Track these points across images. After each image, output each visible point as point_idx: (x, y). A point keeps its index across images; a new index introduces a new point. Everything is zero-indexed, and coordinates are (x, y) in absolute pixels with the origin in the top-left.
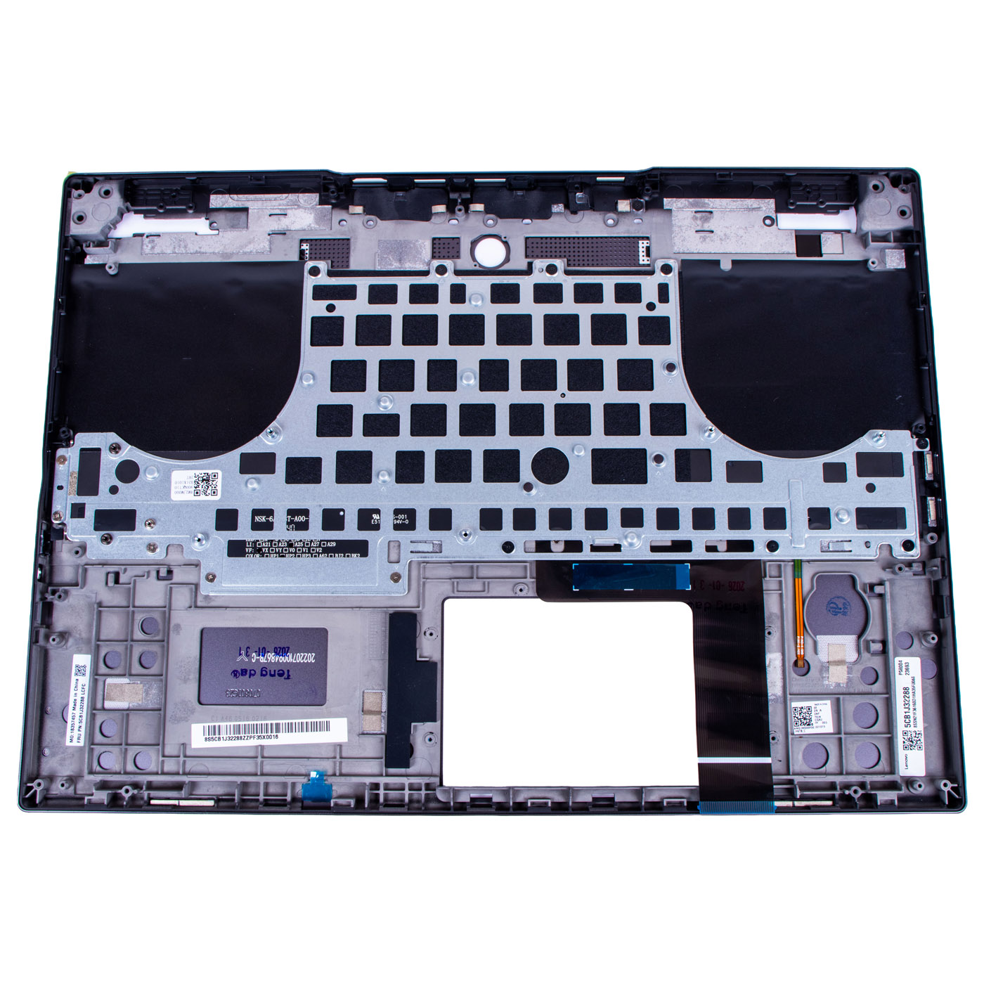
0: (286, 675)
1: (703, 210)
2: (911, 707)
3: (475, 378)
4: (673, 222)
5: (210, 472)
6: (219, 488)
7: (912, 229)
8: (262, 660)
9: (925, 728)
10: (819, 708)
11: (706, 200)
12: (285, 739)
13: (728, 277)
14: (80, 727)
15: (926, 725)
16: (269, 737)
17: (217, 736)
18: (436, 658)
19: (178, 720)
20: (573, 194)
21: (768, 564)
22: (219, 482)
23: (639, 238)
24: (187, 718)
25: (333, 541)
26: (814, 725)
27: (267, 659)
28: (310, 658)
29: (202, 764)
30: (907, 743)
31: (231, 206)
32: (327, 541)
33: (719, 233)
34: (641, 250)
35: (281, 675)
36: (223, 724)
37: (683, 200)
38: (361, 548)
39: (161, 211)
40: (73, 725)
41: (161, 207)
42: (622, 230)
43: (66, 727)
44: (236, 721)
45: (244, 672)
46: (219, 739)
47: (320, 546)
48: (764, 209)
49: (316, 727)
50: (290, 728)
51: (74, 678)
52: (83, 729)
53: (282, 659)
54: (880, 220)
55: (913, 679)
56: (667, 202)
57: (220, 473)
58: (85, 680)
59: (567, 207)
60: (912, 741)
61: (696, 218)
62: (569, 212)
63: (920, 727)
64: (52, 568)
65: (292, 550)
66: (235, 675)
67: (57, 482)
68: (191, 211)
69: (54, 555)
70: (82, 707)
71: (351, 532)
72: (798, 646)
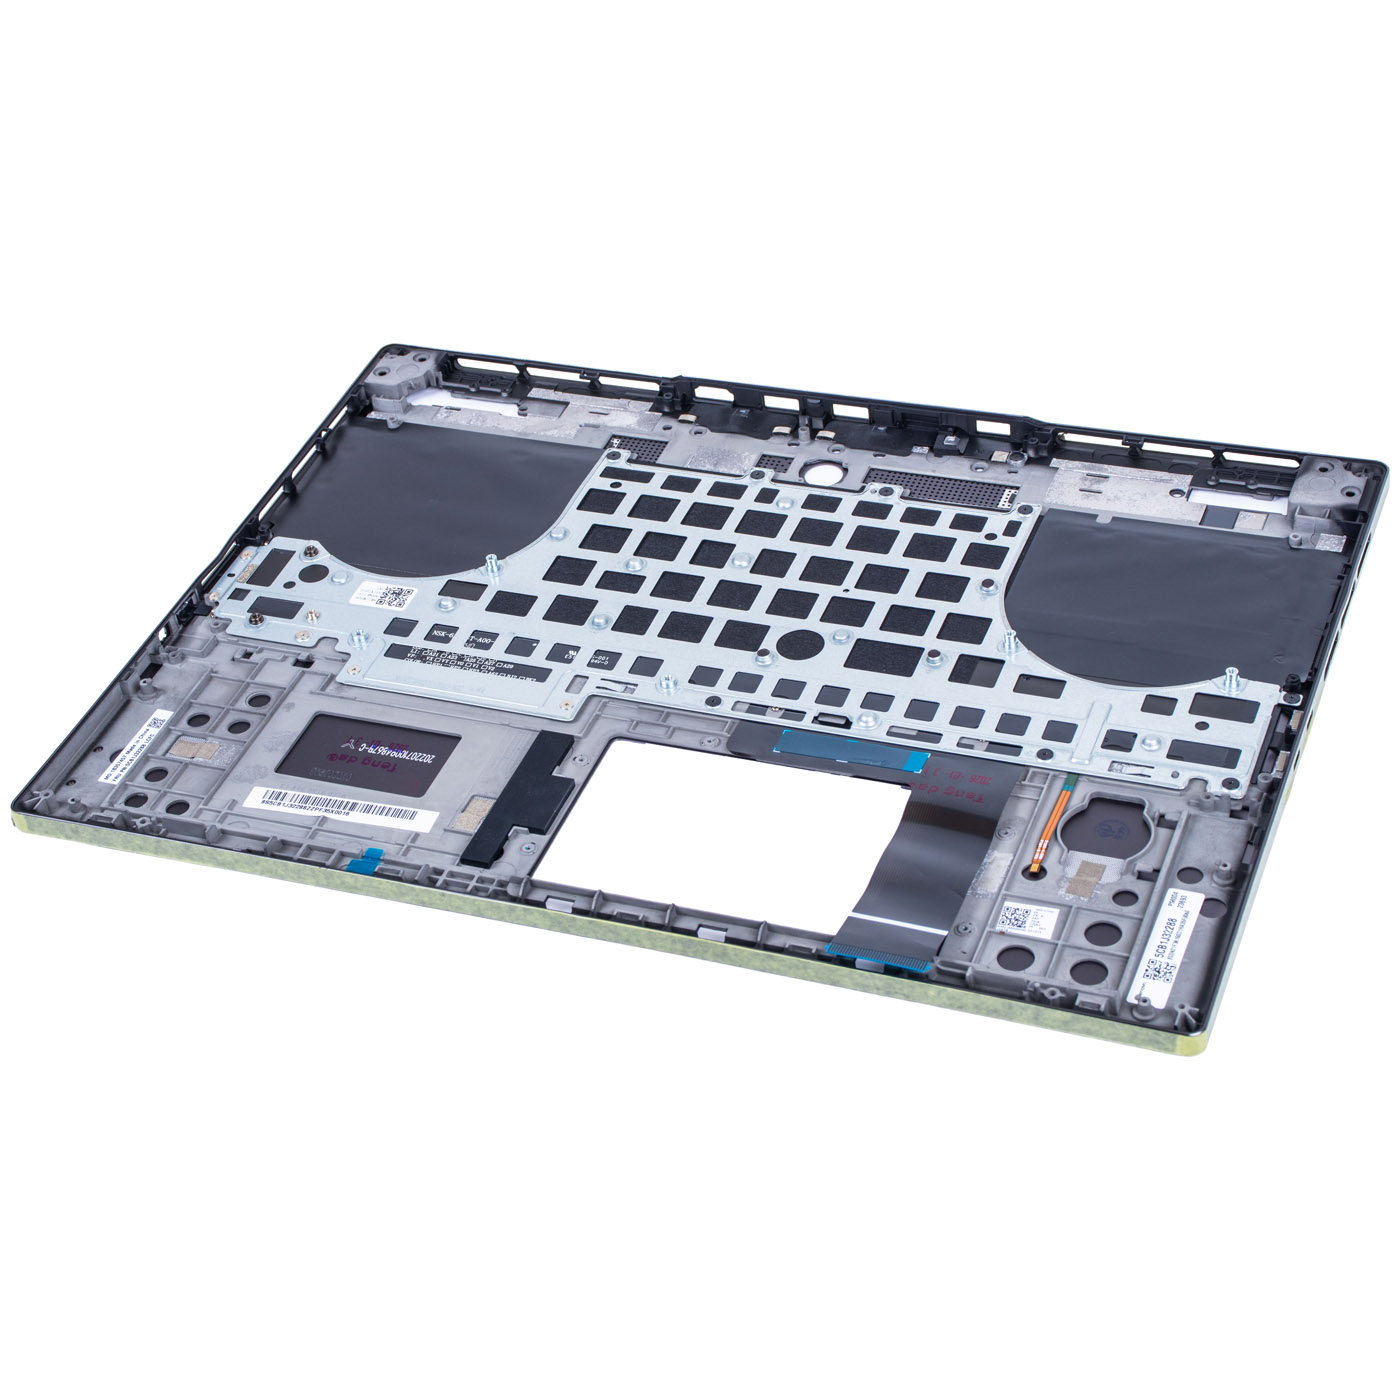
0: (390, 768)
1: (1098, 473)
2: (1173, 938)
3: (750, 562)
4: (1055, 478)
5: (405, 588)
6: (407, 603)
7: (1356, 508)
8: (371, 750)
9: (1182, 963)
10: (1040, 914)
11: (1106, 466)
12: (356, 817)
13: (1102, 529)
14: (125, 768)
15: (1186, 960)
16: (339, 813)
17: (278, 801)
18: (579, 781)
19: (241, 780)
20: (943, 436)
21: (1032, 770)
22: (410, 598)
23: (1006, 487)
24: (251, 781)
25: (511, 663)
26: (1027, 928)
27: (377, 751)
28: (428, 759)
29: (244, 823)
30: (1151, 972)
31: (552, 398)
32: (505, 663)
33: (1109, 494)
34: (1005, 496)
35: (383, 767)
36: (291, 793)
37: (1077, 463)
38: (541, 675)
39: (473, 390)
40: (117, 766)
41: (473, 386)
42: (990, 476)
43: (108, 766)
44: (308, 792)
45: (343, 757)
46: (279, 804)
47: (494, 665)
48: (1176, 481)
49: (398, 814)
50: (368, 809)
51: (145, 727)
52: (125, 771)
53: (395, 754)
54: (1315, 494)
55: (1186, 914)
56: (1055, 462)
57: (416, 590)
58: (155, 731)
59: (931, 449)
60: (1159, 972)
61: (1086, 480)
62: (933, 455)
63: (1178, 959)
64: (180, 637)
65: (461, 663)
66: (332, 758)
67: (231, 570)
68: (505, 395)
69: (189, 628)
70: (137, 753)
71: (538, 659)
72: (1039, 850)
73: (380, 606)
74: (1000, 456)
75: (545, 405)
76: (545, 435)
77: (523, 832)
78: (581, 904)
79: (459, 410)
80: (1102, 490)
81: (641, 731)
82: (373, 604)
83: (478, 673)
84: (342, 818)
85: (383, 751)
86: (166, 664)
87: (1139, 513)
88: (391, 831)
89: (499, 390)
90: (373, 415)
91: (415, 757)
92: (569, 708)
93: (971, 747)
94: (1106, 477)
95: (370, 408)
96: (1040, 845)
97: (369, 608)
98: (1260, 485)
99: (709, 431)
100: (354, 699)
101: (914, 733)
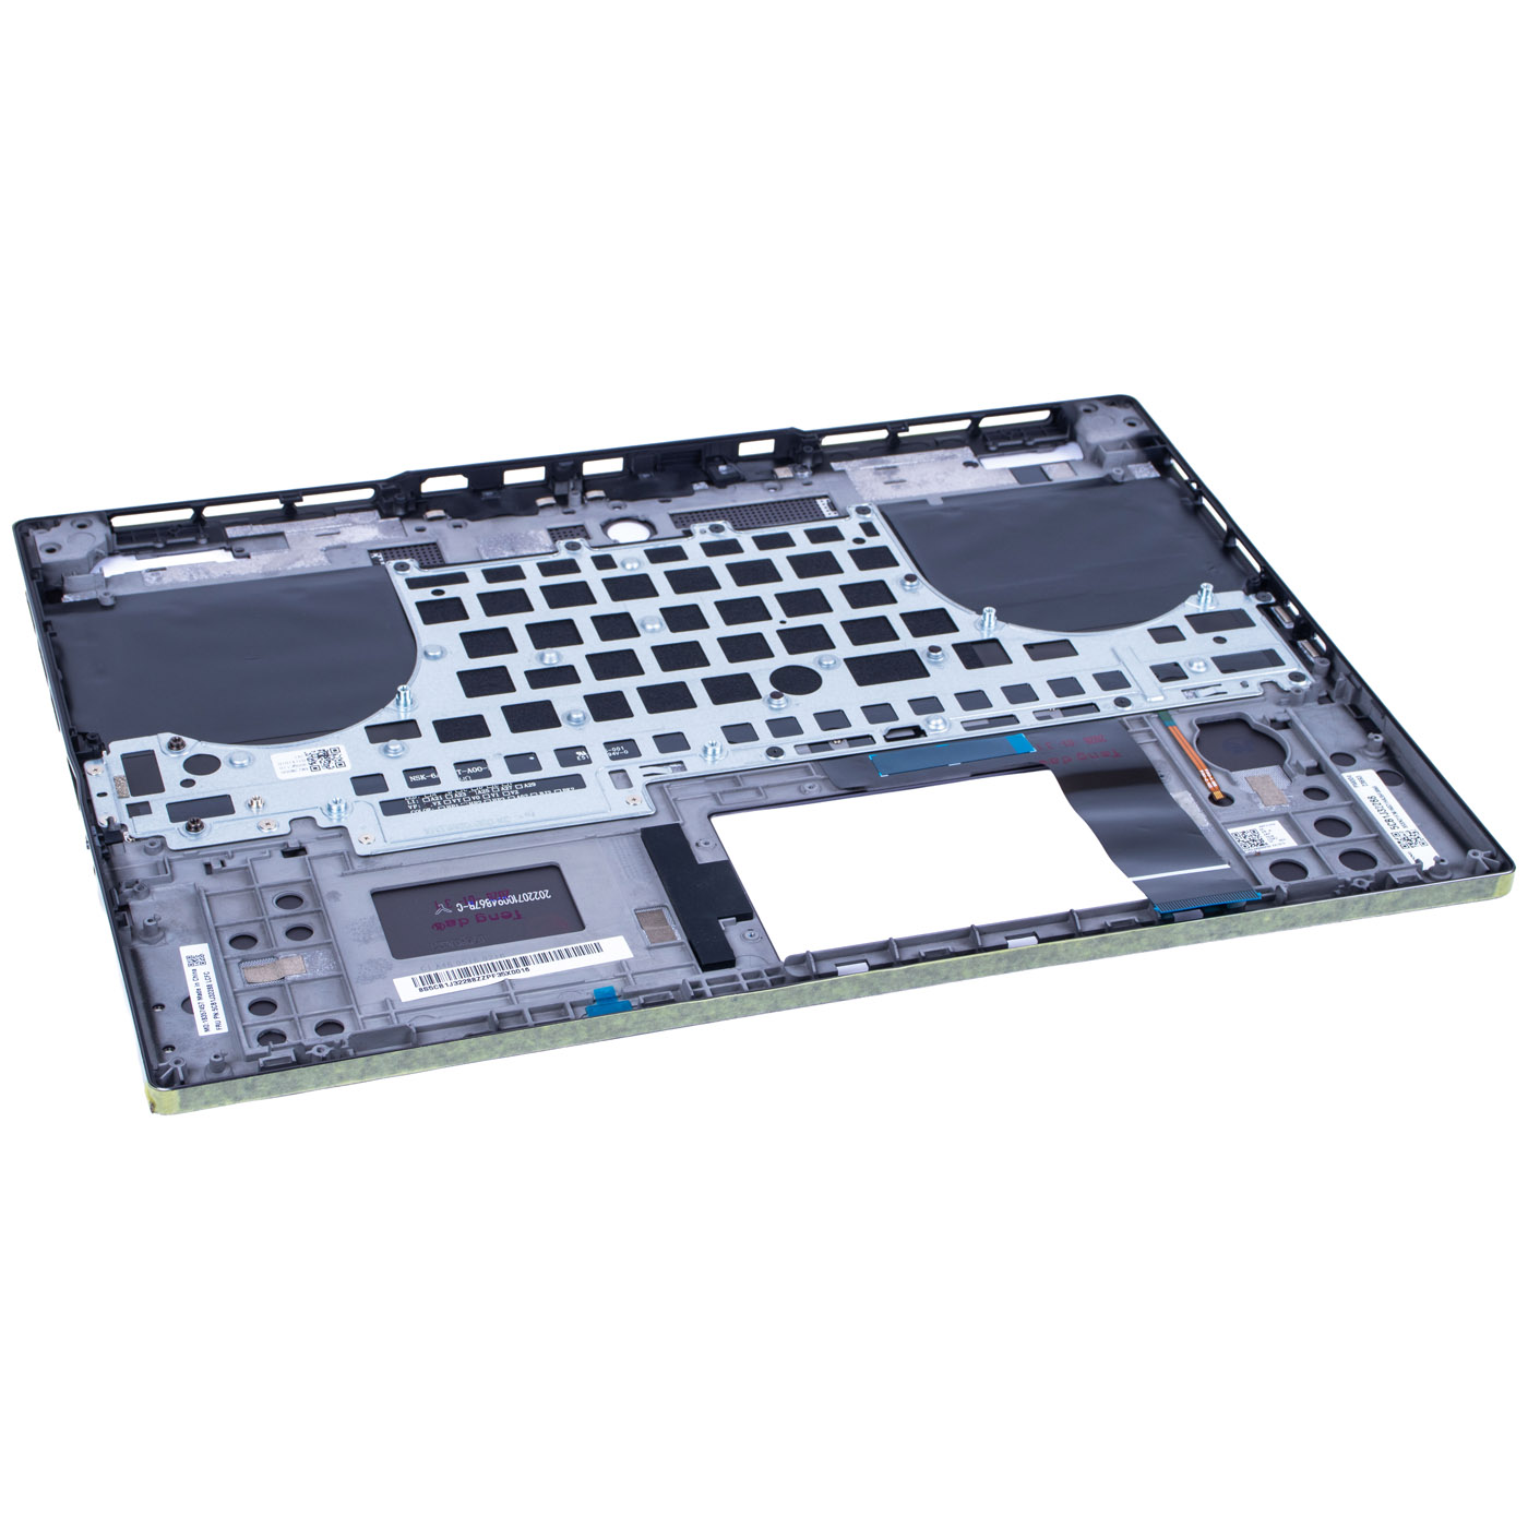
73: (315, 773)
74: (783, 472)
75: (259, 541)
76: (294, 569)
77: (731, 923)
78: (875, 960)
79: (164, 569)
80: (903, 477)
81: (729, 801)
82: (309, 773)
83: (458, 807)
84: (523, 975)
85: (486, 903)
86: (132, 903)
87: (959, 489)
88: (591, 969)
89: (192, 539)
90: (67, 598)
91: (528, 897)
92: (638, 803)
93: (1049, 717)
94: (895, 467)
95: (60, 592)
96: (1204, 775)
97: (307, 778)
98: (1037, 440)
99: (469, 523)
100: (401, 866)
101: (986, 722)
